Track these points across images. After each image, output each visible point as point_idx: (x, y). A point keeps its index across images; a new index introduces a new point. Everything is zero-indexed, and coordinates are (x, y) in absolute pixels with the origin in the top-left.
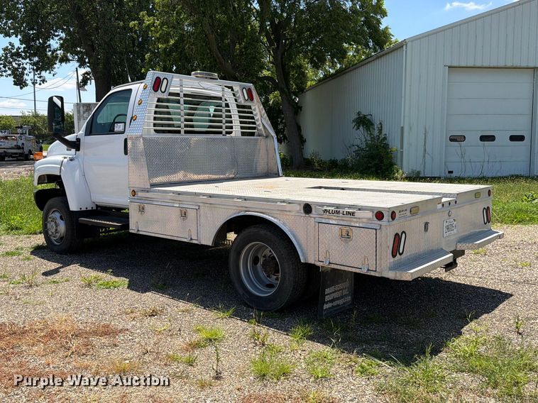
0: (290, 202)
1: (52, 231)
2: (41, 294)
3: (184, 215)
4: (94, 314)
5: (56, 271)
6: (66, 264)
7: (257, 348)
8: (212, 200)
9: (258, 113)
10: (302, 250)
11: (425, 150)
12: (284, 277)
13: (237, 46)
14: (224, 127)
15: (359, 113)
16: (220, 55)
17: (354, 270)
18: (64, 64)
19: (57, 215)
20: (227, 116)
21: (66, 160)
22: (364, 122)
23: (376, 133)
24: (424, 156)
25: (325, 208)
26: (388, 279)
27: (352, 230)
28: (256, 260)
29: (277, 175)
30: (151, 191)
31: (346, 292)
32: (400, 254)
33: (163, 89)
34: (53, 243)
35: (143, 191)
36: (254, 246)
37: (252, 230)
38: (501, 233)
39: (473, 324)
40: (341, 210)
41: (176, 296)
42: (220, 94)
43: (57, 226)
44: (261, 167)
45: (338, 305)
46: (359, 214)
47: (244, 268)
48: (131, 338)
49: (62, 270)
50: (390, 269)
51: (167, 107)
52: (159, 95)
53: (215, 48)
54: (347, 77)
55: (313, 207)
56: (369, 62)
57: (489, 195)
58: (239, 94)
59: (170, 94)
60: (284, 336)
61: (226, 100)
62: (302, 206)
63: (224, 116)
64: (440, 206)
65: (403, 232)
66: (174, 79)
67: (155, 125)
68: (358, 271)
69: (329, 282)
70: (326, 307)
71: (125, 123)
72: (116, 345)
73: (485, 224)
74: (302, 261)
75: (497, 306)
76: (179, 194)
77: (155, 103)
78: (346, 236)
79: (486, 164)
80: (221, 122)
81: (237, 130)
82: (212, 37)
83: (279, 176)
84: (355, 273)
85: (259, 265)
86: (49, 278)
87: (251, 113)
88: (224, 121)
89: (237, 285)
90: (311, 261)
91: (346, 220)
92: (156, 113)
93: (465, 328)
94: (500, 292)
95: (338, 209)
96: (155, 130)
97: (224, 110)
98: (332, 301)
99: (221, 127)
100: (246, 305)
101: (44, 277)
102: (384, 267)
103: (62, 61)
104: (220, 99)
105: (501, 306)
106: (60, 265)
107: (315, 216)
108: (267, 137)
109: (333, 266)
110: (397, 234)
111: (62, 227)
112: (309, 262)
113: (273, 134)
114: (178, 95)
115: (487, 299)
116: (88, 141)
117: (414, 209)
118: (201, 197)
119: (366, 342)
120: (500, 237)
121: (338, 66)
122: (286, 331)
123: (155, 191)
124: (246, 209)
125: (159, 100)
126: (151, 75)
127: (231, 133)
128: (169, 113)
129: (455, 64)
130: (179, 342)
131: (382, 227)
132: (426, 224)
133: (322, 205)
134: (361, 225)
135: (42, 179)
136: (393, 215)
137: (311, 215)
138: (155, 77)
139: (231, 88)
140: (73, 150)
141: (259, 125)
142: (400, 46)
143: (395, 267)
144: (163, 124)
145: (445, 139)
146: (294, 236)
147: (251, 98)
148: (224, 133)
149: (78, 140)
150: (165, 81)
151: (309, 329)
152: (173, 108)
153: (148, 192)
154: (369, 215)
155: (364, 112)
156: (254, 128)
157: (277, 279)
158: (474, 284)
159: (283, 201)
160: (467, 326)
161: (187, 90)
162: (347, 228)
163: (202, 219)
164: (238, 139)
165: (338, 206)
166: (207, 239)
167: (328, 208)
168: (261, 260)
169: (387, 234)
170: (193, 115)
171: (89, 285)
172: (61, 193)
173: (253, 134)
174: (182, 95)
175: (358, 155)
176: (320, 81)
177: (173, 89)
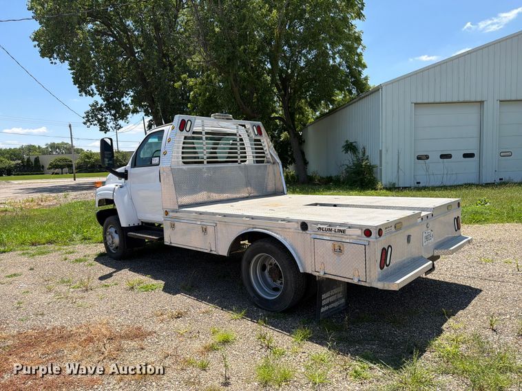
0: (289, 221)
1: (109, 242)
2: (92, 297)
3: (205, 231)
4: (131, 316)
5: (110, 275)
6: (118, 269)
7: (263, 350)
8: (226, 219)
9: (267, 145)
10: (301, 262)
11: (399, 167)
12: (286, 284)
13: (255, 95)
14: (239, 157)
15: (347, 141)
16: (242, 103)
17: (346, 280)
18: (135, 114)
19: (113, 230)
20: (241, 149)
21: (117, 187)
22: (351, 147)
23: (360, 155)
24: (398, 172)
25: (319, 226)
26: (377, 289)
27: (343, 245)
28: (263, 268)
29: (282, 193)
30: (179, 212)
31: (340, 296)
32: (387, 266)
33: (188, 129)
34: (111, 252)
35: (173, 211)
36: (260, 257)
37: (259, 243)
38: (470, 238)
39: (451, 321)
40: (333, 228)
41: (200, 298)
42: (235, 131)
43: (112, 238)
44: (270, 187)
45: (334, 308)
46: (349, 231)
47: (254, 275)
48: (157, 340)
49: (114, 274)
50: (379, 280)
51: (193, 143)
52: (184, 133)
53: (238, 97)
54: (337, 114)
55: (309, 225)
56: (354, 102)
57: (459, 207)
58: (251, 130)
59: (194, 133)
60: (288, 337)
61: (240, 136)
62: (300, 223)
63: (239, 148)
64: (419, 220)
65: (390, 246)
66: (197, 121)
67: (183, 158)
68: (350, 281)
69: (325, 289)
70: (323, 310)
71: (159, 157)
72: (142, 349)
73: (456, 231)
74: (301, 271)
75: (469, 302)
76: (200, 214)
77: (183, 140)
78: (339, 250)
79: (445, 176)
80: (236, 153)
81: (250, 159)
82: (236, 89)
83: (284, 194)
84: (348, 283)
85: (266, 271)
86: (103, 282)
87: (261, 145)
88: (239, 152)
89: (248, 289)
90: (309, 271)
91: (338, 237)
92: (183, 148)
93: (444, 325)
94: (470, 288)
95: (329, 228)
96: (183, 162)
97: (238, 144)
98: (328, 305)
99: (237, 157)
100: (256, 306)
101: (99, 281)
102: (372, 278)
103: (133, 112)
104: (235, 135)
105: (473, 302)
106: (114, 270)
107: (312, 233)
108: (274, 163)
109: (327, 276)
110: (384, 249)
111: (117, 240)
112: (307, 272)
113: (278, 160)
114: (201, 133)
115: (461, 296)
116: (134, 172)
117: (398, 225)
118: (217, 216)
119: (359, 342)
120: (469, 242)
121: (331, 107)
122: (289, 332)
123: (182, 212)
124: (254, 226)
125: (185, 138)
126: (178, 118)
127: (245, 161)
128: (194, 148)
129: (419, 102)
130: (197, 345)
131: (371, 243)
132: (409, 237)
133: (317, 223)
134: (351, 241)
135: (101, 202)
136: (380, 232)
137: (307, 232)
138: (181, 119)
139: (244, 126)
140: (123, 179)
141: (267, 154)
142: (377, 90)
143: (383, 278)
144: (190, 157)
145: (414, 158)
146: (293, 249)
147: (260, 133)
148: (239, 162)
149: (126, 171)
150: (189, 123)
151: (308, 331)
152: (198, 143)
153: (177, 212)
154: (359, 232)
155: (351, 141)
156: (264, 157)
157: (281, 284)
158: (447, 280)
159: (284, 220)
160: (446, 324)
161: (208, 129)
162: (339, 243)
163: (219, 235)
164: (251, 166)
165: (330, 225)
166: (223, 250)
167: (322, 226)
168: (268, 268)
169: (375, 249)
170: (216, 148)
171: (132, 288)
172: (114, 212)
173: (262, 162)
174: (204, 133)
175: (347, 172)
176: (317, 118)
177: (195, 129)
